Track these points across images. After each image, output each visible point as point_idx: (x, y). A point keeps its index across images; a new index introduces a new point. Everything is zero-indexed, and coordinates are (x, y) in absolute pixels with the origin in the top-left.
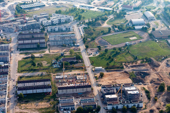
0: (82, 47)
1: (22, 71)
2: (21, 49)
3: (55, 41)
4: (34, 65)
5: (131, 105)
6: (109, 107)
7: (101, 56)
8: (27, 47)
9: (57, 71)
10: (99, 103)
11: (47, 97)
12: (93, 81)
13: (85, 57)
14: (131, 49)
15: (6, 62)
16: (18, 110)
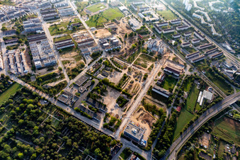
0: (79, 16)
1: (53, 35)
2: (46, 20)
3: (63, 13)
4: (59, 30)
5: (116, 48)
6: (107, 50)
7: (91, 20)
8: (49, 18)
9: (72, 32)
10: (101, 49)
11: (74, 49)
12: (92, 35)
13: (83, 22)
14: (104, 14)
15: (42, 30)
16: (62, 59)
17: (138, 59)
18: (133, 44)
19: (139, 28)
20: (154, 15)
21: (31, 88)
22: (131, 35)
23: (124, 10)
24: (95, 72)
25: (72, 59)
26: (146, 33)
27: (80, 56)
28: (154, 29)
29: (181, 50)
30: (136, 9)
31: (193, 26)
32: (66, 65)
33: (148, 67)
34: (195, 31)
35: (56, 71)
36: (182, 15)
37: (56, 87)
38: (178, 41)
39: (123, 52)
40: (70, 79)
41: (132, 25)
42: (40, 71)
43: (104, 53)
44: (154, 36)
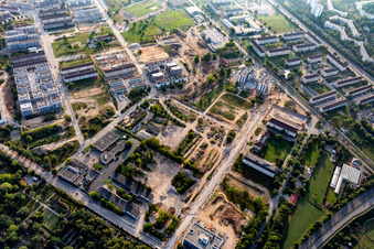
0: (110, 22)
1: (60, 55)
2: (49, 29)
3: (80, 17)
4: (70, 47)
5: (177, 81)
6: (158, 86)
7: (132, 30)
8: (54, 26)
9: (95, 52)
10: (147, 83)
11: (96, 82)
12: (133, 58)
13: (117, 33)
14: (156, 20)
15: (39, 46)
16: (73, 101)
17: (218, 104)
18: (210, 76)
19: (222, 46)
20: (251, 22)
21: (10, 152)
22: (206, 59)
23: (196, 13)
24: (133, 126)
25: (93, 100)
26: (236, 54)
27: (109, 96)
28: (250, 49)
29: (301, 88)
30: (218, 12)
31: (326, 45)
32: (79, 112)
33: (237, 118)
34: (328, 53)
35: (59, 122)
36: (305, 23)
37: (57, 152)
38: (296, 71)
39: (189, 90)
40: (86, 138)
41: (209, 41)
42: (30, 122)
43: (153, 90)
44: (250, 60)
